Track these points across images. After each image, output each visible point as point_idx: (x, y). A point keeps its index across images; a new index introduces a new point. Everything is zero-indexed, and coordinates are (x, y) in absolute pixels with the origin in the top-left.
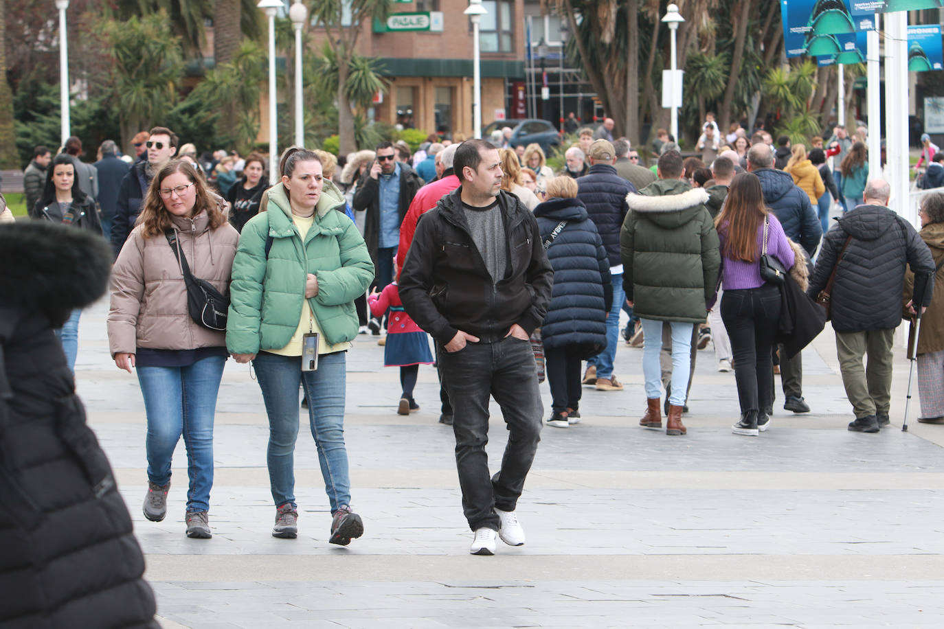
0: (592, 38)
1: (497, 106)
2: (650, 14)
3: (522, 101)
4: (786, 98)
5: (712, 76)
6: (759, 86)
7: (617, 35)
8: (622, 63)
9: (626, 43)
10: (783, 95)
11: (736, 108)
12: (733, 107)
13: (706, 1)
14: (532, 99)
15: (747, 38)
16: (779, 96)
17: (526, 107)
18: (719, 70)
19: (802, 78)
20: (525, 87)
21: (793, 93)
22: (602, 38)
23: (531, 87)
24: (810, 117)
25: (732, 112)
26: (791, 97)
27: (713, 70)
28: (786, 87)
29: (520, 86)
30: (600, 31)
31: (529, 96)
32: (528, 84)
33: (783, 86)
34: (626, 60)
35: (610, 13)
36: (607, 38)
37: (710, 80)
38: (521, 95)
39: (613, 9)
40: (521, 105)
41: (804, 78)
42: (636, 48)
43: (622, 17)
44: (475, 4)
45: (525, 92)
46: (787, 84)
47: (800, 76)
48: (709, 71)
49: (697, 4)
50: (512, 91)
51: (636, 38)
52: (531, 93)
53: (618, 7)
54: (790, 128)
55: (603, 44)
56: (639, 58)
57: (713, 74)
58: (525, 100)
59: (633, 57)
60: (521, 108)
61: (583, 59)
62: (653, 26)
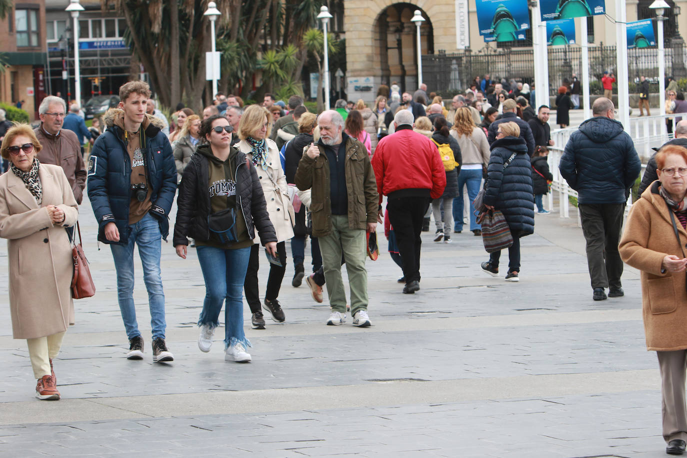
0: (143, 29)
1: (28, 85)
2: (187, 11)
3: (42, 81)
4: (276, 72)
5: (229, 57)
6: (249, 64)
7: (163, 28)
8: (167, 49)
9: (170, 33)
10: (274, 70)
11: (232, 81)
12: (230, 80)
13: (229, 1)
14: (48, 80)
15: (239, 29)
16: (271, 71)
17: (44, 86)
18: (233, 52)
19: (287, 58)
20: (44, 71)
21: (281, 68)
22: (152, 29)
23: (47, 71)
24: (293, 86)
25: (229, 84)
26: (279, 72)
27: (230, 52)
28: (276, 64)
29: (41, 71)
30: (151, 24)
31: (46, 78)
32: (45, 69)
33: (273, 63)
34: (170, 47)
35: (158, 10)
36: (156, 28)
37: (228, 60)
38: (41, 77)
39: (161, 7)
40: (41, 84)
41: (289, 57)
42: (178, 37)
43: (167, 13)
44: (74, 2)
45: (44, 75)
46: (277, 62)
47: (286, 56)
48: (227, 53)
49: (222, 2)
50: (36, 75)
51: (178, 29)
52: (47, 76)
53: (164, 5)
54: (280, 95)
55: (153, 34)
56: (180, 44)
57: (230, 55)
58: (44, 81)
59: (175, 43)
60: (42, 86)
61: (136, 45)
62: (189, 20)
